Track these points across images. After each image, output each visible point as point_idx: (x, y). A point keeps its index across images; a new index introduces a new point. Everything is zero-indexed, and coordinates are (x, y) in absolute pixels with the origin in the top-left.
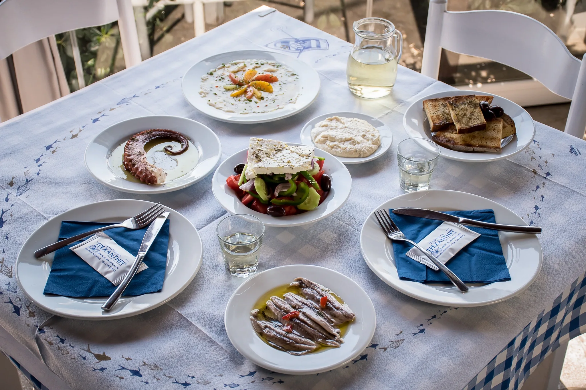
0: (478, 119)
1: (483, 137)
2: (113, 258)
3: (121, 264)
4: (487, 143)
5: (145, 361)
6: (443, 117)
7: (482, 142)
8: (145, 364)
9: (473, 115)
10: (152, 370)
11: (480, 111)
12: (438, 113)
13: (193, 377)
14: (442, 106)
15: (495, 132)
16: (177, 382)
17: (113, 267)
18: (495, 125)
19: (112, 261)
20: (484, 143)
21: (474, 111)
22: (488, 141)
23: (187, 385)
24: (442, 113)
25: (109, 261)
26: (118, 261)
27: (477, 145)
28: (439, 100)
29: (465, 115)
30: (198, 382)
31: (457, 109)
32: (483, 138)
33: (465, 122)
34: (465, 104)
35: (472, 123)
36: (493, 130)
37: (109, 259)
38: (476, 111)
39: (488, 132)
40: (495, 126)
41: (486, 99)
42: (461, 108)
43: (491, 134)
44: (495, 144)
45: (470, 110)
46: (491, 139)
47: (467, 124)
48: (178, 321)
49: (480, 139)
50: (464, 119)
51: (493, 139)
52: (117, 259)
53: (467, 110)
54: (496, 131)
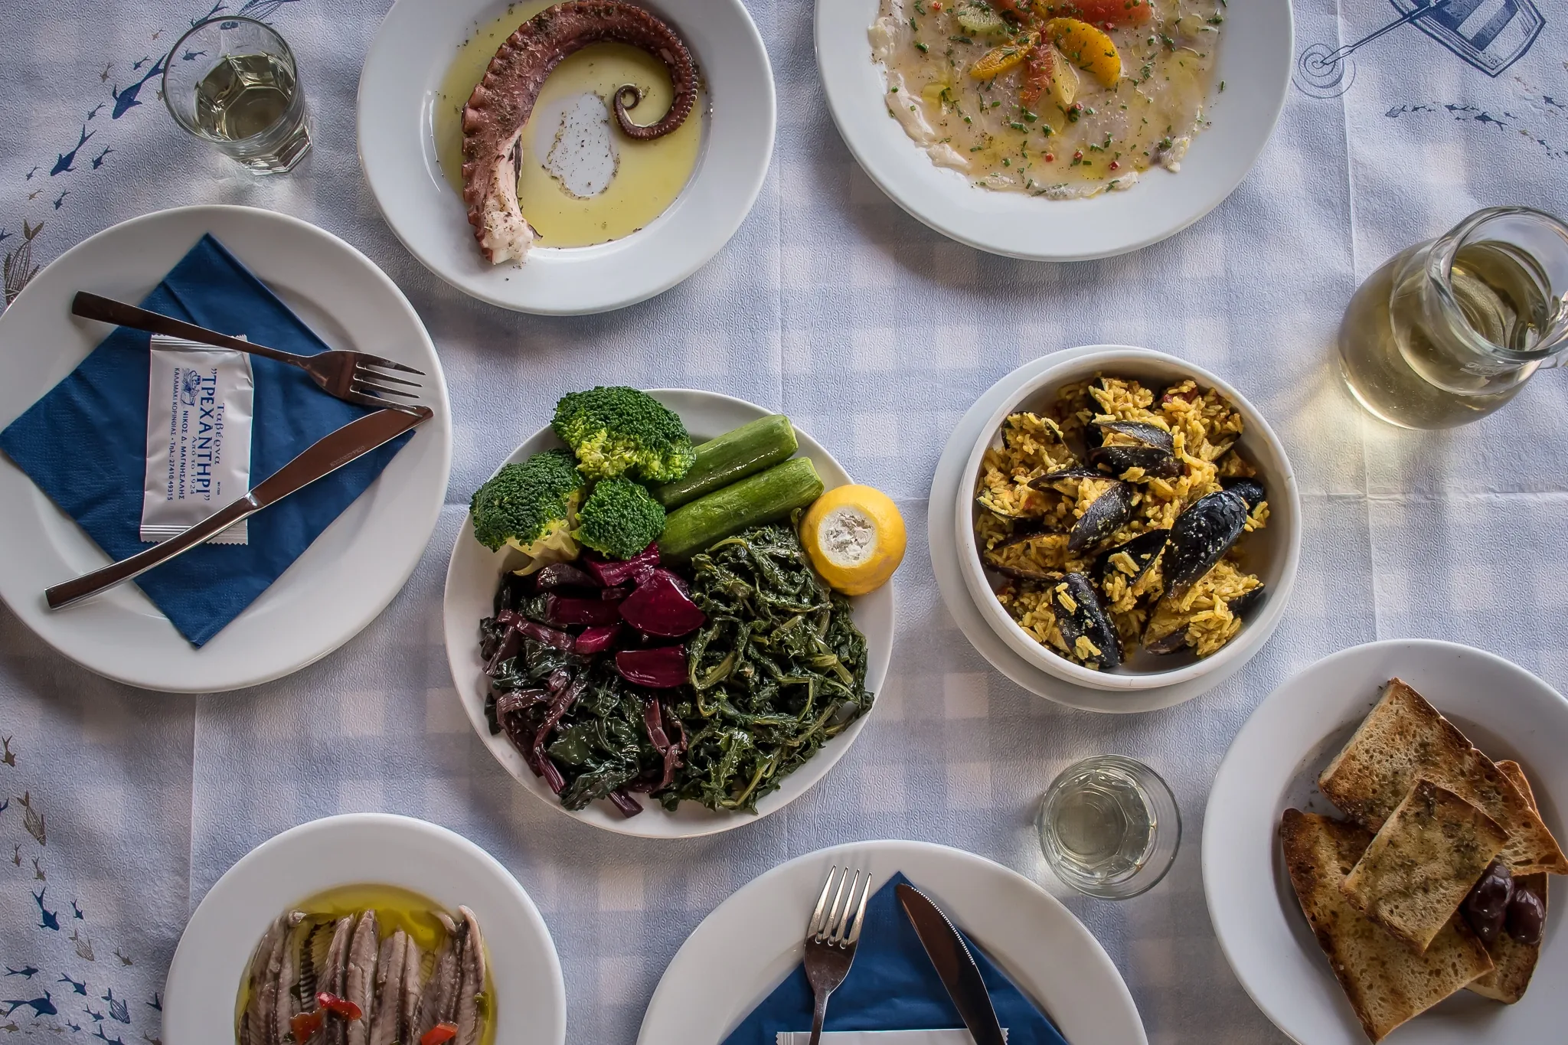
0: (1420, 917)
1: (1386, 959)
2: (199, 456)
3: (198, 491)
4: (1370, 987)
5: (32, 794)
6: (1374, 791)
7: (1363, 971)
8: (25, 802)
9: (1426, 891)
10: (27, 826)
11: (1454, 902)
12: (1379, 762)
13: (79, 915)
14: (1416, 751)
15: (1426, 985)
16: (40, 900)
17: (176, 483)
18: (1456, 960)
19: (188, 464)
20: (1363, 985)
21: (1445, 883)
22: (1379, 987)
23: (50, 926)
24: (1390, 774)
25: (184, 455)
26: (199, 474)
27: (1342, 968)
28: (1436, 724)
29: (1409, 866)
30: (76, 934)
31: (1414, 830)
32: (1383, 964)
33: (1380, 888)
34: (1451, 837)
35: (1392, 912)
36: (1431, 974)
37: (189, 450)
38: (1447, 889)
39: (1410, 963)
40: (1454, 965)
41: (1545, 853)
42: (1428, 835)
43: (1411, 977)
44: (1381, 1016)
45: (1437, 868)
46: (1393, 991)
47: (1380, 899)
48: (178, 748)
49: (1372, 959)
50: (1392, 875)
51: (1397, 997)
52: (205, 465)
53: (1433, 858)
54: (1435, 982)
